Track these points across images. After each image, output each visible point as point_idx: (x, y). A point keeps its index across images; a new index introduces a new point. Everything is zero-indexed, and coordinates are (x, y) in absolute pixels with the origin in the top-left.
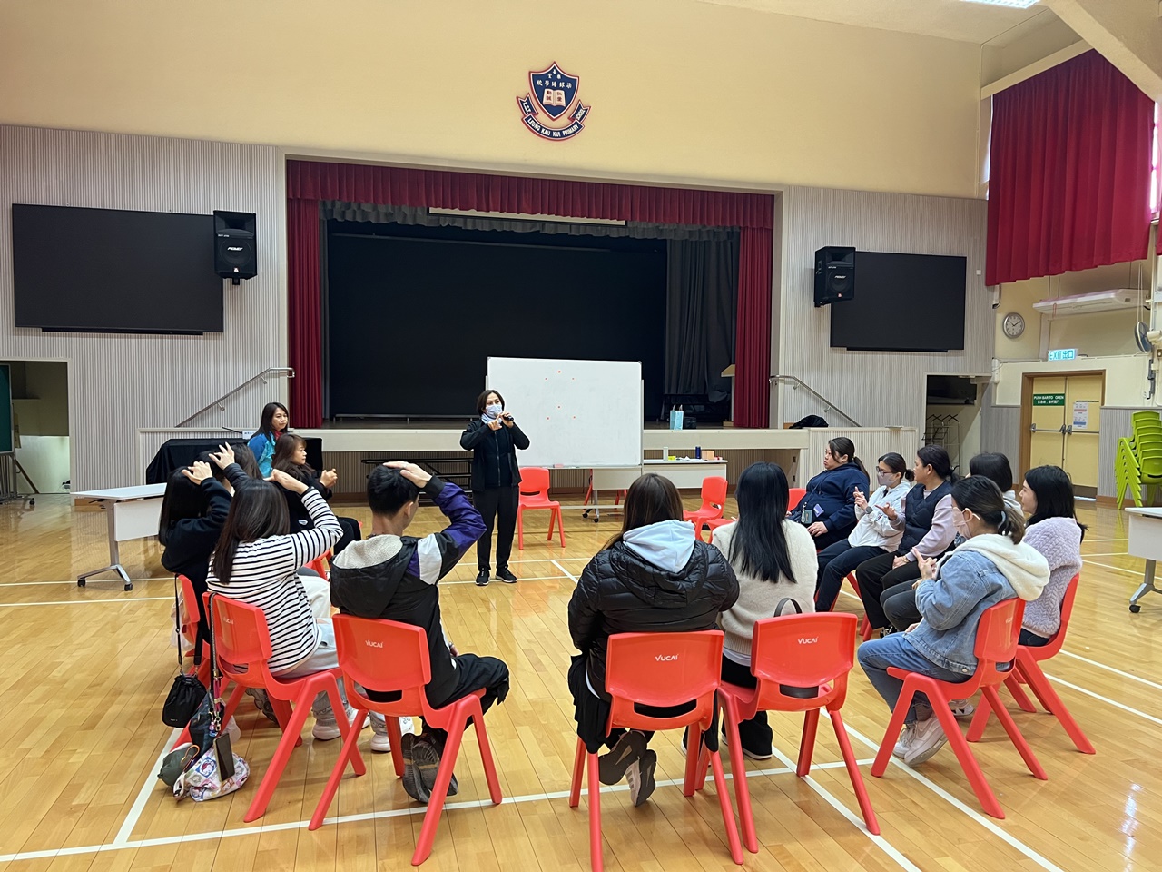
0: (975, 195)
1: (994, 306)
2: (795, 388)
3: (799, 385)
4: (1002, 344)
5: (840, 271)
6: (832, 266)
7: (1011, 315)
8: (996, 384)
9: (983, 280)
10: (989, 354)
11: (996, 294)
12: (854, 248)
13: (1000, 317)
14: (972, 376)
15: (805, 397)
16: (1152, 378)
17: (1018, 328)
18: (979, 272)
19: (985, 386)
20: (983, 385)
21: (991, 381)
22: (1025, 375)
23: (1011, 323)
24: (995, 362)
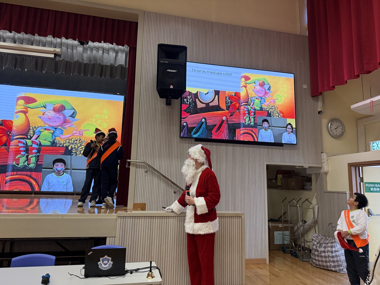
1: (319, 112)
2: (146, 172)
3: (150, 169)
4: (328, 141)
5: (171, 65)
6: (165, 61)
7: (332, 120)
8: (326, 174)
9: (309, 93)
10: (318, 150)
11: (320, 104)
12: (186, 47)
13: (325, 121)
14: (306, 166)
15: (156, 180)
17: (339, 130)
18: (305, 86)
19: (318, 175)
20: (316, 174)
21: (322, 171)
22: (350, 165)
23: (334, 126)
24: (324, 155)
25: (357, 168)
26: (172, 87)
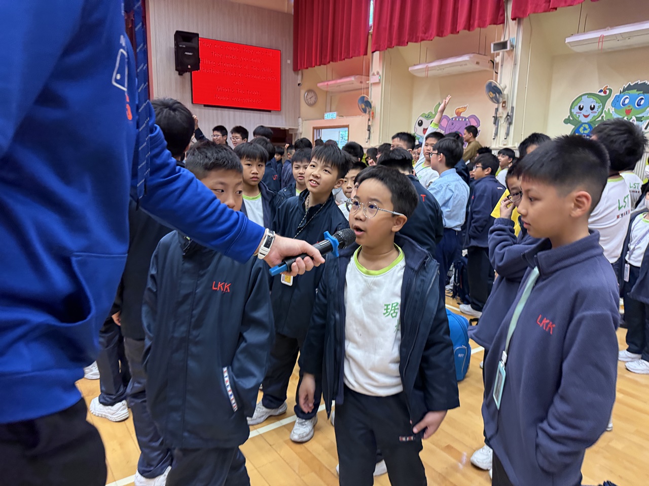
0: (286, 9)
1: (299, 84)
4: (304, 108)
5: (188, 49)
6: (183, 45)
7: (309, 91)
8: (301, 133)
9: (291, 67)
10: (297, 115)
11: (300, 77)
12: (197, 35)
13: (303, 92)
14: (288, 128)
16: (369, 130)
17: (313, 99)
18: (289, 62)
20: (295, 134)
21: (298, 132)
22: (314, 128)
23: (309, 97)
24: (300, 119)
25: (318, 131)
26: (189, 67)
